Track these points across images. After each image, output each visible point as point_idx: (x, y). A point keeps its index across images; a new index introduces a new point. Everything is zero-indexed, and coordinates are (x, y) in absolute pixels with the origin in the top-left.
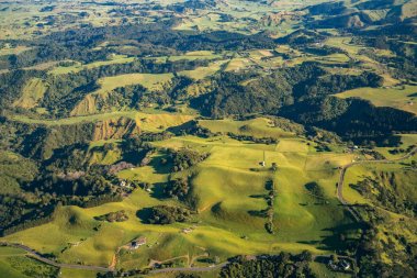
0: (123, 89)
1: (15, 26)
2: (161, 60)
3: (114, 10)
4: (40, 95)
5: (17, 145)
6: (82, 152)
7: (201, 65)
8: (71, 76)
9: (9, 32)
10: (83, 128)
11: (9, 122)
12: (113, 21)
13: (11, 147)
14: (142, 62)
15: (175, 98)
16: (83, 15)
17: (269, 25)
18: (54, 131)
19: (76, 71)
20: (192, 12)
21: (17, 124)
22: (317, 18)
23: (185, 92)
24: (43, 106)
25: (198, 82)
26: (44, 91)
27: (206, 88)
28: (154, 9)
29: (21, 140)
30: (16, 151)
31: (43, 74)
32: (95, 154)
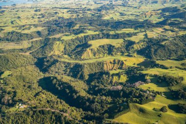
0: (103, 46)
1: (27, 18)
2: (112, 33)
3: (70, 11)
4: (62, 49)
5: (67, 73)
6: (107, 76)
7: (134, 35)
8: (73, 40)
9: (26, 21)
10: (98, 65)
11: (60, 62)
12: (73, 16)
13: (65, 74)
14: (103, 34)
15: (129, 50)
16: (56, 13)
17: (146, 17)
18: (86, 66)
19: (74, 38)
20: (105, 12)
21: (64, 63)
22: (167, 14)
23: (133, 48)
24: (65, 54)
25: (138, 43)
26: (63, 47)
27: (142, 45)
28: (88, 10)
29: (68, 70)
30: (68, 75)
31: (59, 39)
32: (114, 77)
